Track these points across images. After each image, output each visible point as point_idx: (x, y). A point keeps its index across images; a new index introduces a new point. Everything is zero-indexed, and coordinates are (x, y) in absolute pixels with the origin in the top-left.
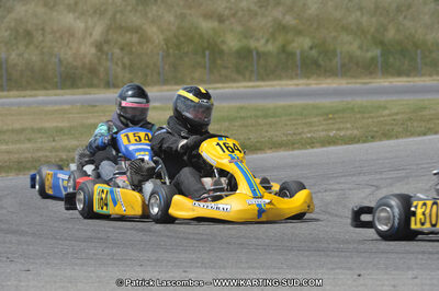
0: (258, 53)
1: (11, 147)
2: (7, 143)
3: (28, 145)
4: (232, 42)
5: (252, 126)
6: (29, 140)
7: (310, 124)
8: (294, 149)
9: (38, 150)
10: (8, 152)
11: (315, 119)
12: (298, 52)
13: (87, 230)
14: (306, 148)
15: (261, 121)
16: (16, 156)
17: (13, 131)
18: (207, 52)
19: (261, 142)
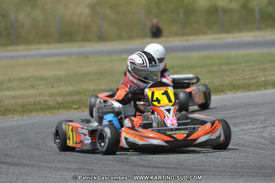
0: (224, 11)
2: (13, 89)
3: (31, 92)
5: (216, 71)
6: (33, 87)
7: (264, 70)
8: (249, 90)
9: (39, 95)
10: (14, 98)
11: (268, 66)
12: (257, 9)
13: (76, 162)
14: (260, 90)
15: (223, 68)
16: (21, 101)
17: (21, 79)
18: (181, 11)
19: (223, 85)
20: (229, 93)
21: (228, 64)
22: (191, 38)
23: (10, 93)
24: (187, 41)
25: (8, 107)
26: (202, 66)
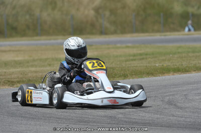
0: (193, 15)
1: (38, 69)
2: (36, 66)
4: (178, 8)
5: (185, 57)
6: (50, 65)
10: (36, 72)
15: (191, 55)
16: (41, 74)
17: (40, 60)
18: (162, 14)
19: (188, 67)
20: (193, 72)
21: (193, 52)
22: (168, 33)
23: (33, 69)
24: (165, 35)
25: (30, 79)
26: (175, 54)
